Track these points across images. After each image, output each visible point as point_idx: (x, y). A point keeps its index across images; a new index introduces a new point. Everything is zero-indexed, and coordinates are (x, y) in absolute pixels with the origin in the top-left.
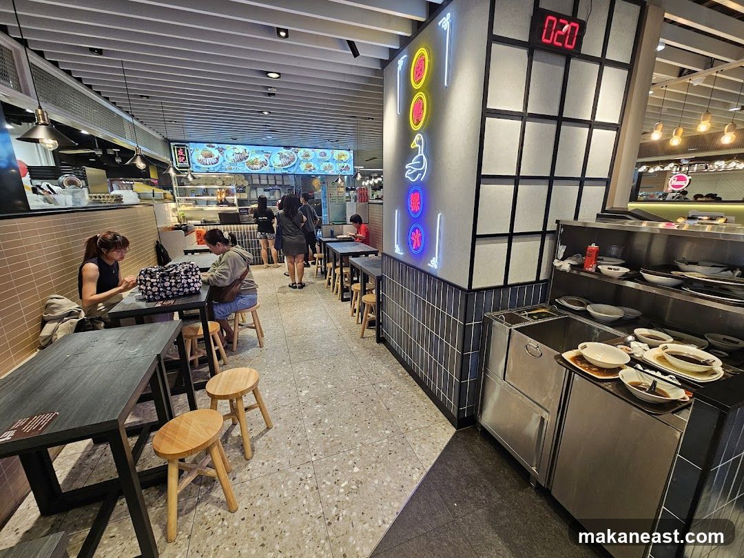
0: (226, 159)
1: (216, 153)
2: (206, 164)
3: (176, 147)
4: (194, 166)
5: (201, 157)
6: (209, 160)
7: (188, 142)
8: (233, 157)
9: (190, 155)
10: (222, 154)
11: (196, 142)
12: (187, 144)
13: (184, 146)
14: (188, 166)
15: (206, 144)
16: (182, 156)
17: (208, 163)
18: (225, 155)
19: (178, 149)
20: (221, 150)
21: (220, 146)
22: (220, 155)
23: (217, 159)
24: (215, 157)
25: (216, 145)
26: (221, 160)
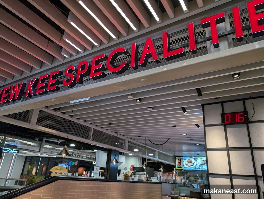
0: (198, 164)
1: (193, 161)
2: (189, 166)
3: (178, 159)
4: (184, 167)
5: (187, 163)
6: (190, 164)
7: (182, 156)
8: (201, 163)
9: (182, 162)
10: (196, 161)
11: (186, 156)
12: (182, 157)
13: (181, 158)
14: (182, 167)
15: (189, 157)
16: (180, 162)
17: (190, 165)
18: (197, 161)
19: (178, 160)
20: (196, 160)
21: (195, 157)
22: (195, 162)
23: (194, 163)
24: (193, 163)
25: (193, 157)
26: (195, 164)
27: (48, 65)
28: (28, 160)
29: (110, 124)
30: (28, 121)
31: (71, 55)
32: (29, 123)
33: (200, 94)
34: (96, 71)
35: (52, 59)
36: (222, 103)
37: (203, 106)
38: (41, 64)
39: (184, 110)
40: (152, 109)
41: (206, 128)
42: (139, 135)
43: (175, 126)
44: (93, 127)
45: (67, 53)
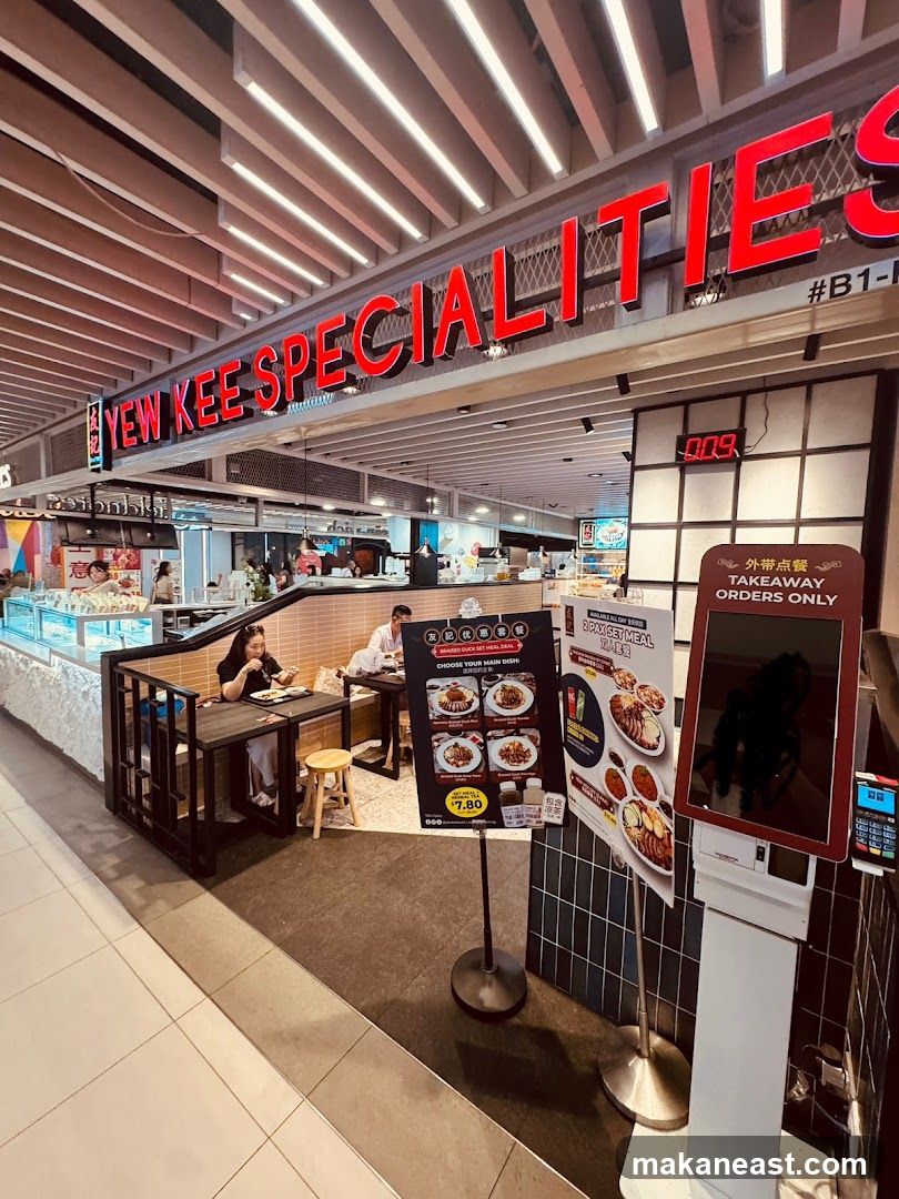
1: (621, 528)
3: (584, 525)
7: (595, 519)
9: (596, 530)
11: (603, 518)
12: (594, 521)
13: (591, 523)
16: (588, 533)
23: (622, 534)
24: (621, 531)
27: (207, 343)
28: (238, 541)
29: (407, 463)
30: (207, 475)
31: (260, 314)
32: (210, 480)
33: (624, 389)
34: (330, 368)
35: (216, 328)
36: (686, 404)
37: (636, 412)
38: (191, 342)
39: (587, 425)
40: (505, 426)
41: (636, 473)
42: (485, 481)
43: (570, 460)
44: (367, 470)
45: (249, 309)
